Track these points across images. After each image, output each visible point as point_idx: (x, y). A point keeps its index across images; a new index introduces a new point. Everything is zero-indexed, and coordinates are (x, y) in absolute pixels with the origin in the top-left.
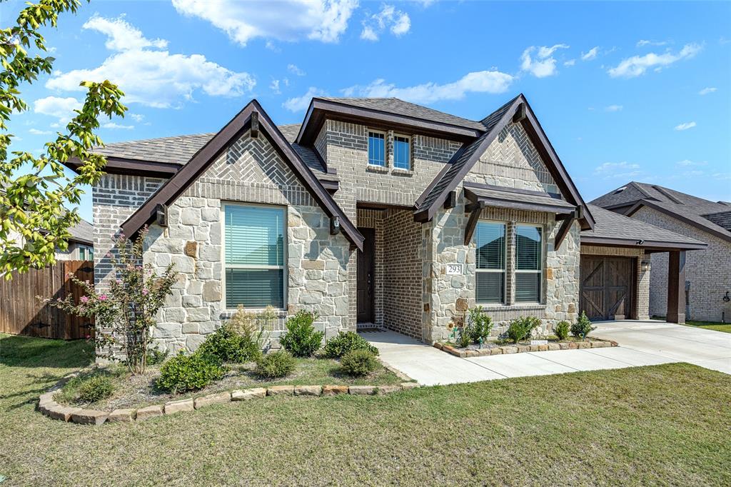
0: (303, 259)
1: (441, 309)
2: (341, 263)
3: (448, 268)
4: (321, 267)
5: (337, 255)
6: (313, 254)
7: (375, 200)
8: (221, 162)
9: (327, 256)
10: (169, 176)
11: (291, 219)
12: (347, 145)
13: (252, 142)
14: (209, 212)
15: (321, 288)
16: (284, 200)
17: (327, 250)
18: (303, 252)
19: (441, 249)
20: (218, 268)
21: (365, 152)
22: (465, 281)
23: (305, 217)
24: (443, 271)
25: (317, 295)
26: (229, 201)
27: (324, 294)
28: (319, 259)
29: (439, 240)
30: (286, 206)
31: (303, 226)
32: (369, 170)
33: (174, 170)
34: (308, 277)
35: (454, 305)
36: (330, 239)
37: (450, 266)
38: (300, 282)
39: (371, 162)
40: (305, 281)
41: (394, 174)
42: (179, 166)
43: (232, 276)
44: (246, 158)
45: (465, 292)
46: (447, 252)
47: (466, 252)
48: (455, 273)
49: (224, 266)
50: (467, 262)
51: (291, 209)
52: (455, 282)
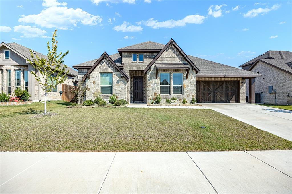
0: (116, 84)
1: (149, 95)
2: (124, 84)
3: (151, 85)
4: (120, 85)
5: (124, 82)
6: (118, 83)
7: (134, 69)
8: (99, 65)
9: (121, 83)
10: (90, 68)
11: (113, 75)
12: (127, 57)
13: (105, 60)
14: (97, 75)
15: (120, 90)
16: (112, 71)
17: (121, 82)
18: (116, 82)
19: (149, 80)
20: (99, 86)
21: (131, 59)
22: (156, 88)
23: (116, 75)
24: (150, 86)
25: (119, 92)
26: (101, 72)
27: (121, 91)
28: (119, 84)
29: (148, 78)
30: (112, 72)
31: (116, 76)
32: (132, 63)
33: (90, 67)
34: (117, 88)
35: (153, 94)
36: (122, 79)
37: (152, 84)
38: (115, 89)
39: (133, 61)
40: (116, 89)
41: (139, 63)
42: (91, 66)
43: (102, 88)
44: (104, 63)
45: (156, 91)
46: (151, 81)
47: (157, 81)
48: (153, 86)
49: (100, 86)
50: (157, 83)
51: (113, 73)
52: (153, 88)
